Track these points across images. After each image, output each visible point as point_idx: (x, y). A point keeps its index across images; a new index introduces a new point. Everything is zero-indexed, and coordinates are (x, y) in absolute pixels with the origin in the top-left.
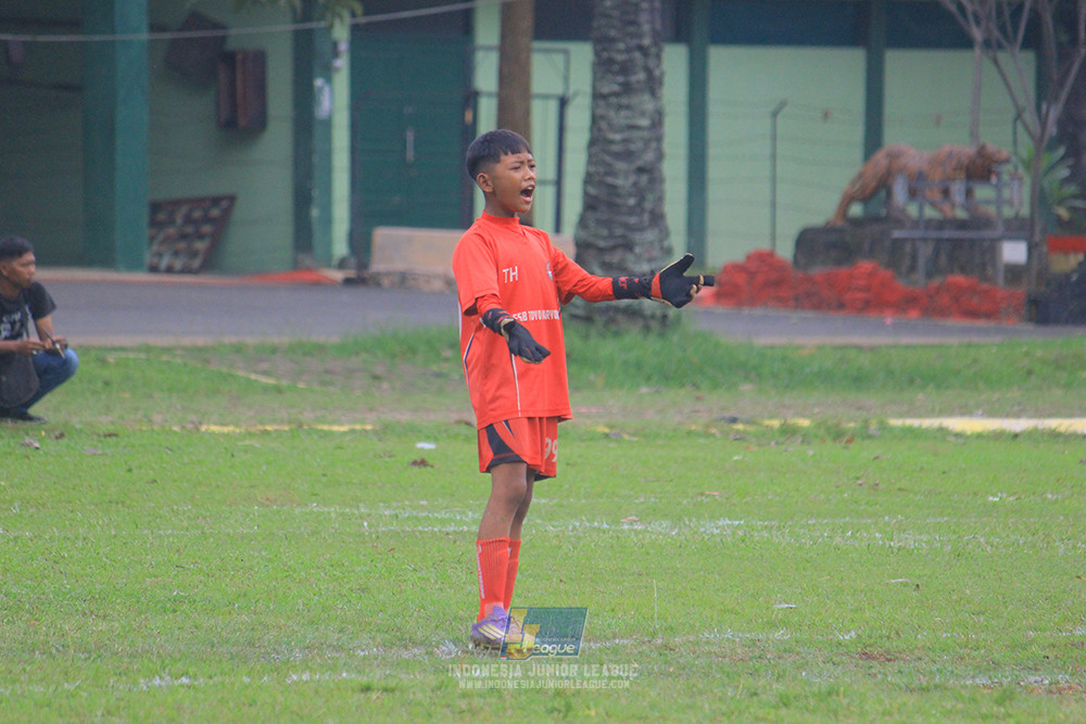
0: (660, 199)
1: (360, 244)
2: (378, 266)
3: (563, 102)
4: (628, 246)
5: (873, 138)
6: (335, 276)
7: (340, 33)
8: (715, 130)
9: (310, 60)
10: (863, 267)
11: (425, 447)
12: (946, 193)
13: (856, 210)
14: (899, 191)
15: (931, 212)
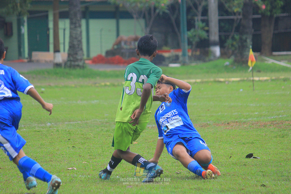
0: (82, 46)
1: (30, 55)
2: (34, 58)
3: (64, 30)
4: (76, 54)
5: (118, 34)
6: (26, 60)
7: (25, 19)
8: (91, 33)
9: (20, 23)
10: (117, 57)
11: (43, 90)
12: (130, 43)
13: (116, 47)
14: (123, 44)
15: (128, 47)
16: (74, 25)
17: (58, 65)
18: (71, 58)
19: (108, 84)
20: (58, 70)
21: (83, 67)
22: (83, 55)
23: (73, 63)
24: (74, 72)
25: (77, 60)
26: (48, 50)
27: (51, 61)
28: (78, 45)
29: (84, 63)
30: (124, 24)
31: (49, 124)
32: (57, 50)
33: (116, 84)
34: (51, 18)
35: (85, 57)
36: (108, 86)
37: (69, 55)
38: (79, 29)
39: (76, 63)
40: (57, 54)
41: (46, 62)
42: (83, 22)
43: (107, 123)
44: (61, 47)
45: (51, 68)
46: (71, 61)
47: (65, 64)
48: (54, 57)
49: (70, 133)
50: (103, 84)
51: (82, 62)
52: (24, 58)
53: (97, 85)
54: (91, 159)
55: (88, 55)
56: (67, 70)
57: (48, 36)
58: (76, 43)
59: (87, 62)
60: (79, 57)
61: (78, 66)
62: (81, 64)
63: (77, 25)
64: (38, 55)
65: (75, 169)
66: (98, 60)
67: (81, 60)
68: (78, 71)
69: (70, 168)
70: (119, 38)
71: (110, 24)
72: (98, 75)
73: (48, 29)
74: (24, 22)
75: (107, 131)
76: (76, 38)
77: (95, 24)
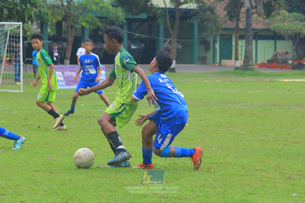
0: (252, 56)
1: (220, 61)
2: (222, 64)
4: (249, 61)
6: (217, 65)
7: (218, 39)
8: (258, 49)
9: (215, 42)
10: (274, 64)
11: (227, 83)
12: (283, 56)
13: (273, 58)
14: (278, 55)
15: (282, 58)
16: (248, 44)
17: (237, 68)
18: (245, 64)
19: (268, 80)
20: (237, 71)
21: (252, 70)
22: (253, 62)
23: (246, 67)
24: (247, 72)
25: (249, 65)
26: (231, 59)
27: (233, 66)
28: (250, 56)
29: (253, 67)
30: (279, 43)
31: (230, 105)
32: (237, 59)
33: (273, 80)
34: (234, 39)
35: (254, 63)
36: (268, 82)
37: (244, 62)
38: (251, 46)
39: (249, 67)
40: (237, 61)
41: (230, 66)
42: (254, 42)
43: (266, 105)
44: (240, 57)
45: (233, 70)
46: (245, 66)
47: (242, 67)
48: (235, 63)
49: (243, 111)
50: (265, 80)
51: (252, 66)
52: (217, 63)
53: (261, 81)
54: (255, 127)
55: (256, 62)
56: (243, 71)
57: (232, 50)
58: (248, 54)
59: (255, 66)
60: (250, 63)
61: (250, 69)
62: (251, 67)
63: (250, 43)
64: (226, 62)
65: (245, 132)
66: (262, 66)
67: (251, 65)
68: (249, 72)
69: (242, 132)
70: (276, 52)
71: (271, 43)
72: (262, 75)
73: (232, 46)
74: (217, 41)
75: (266, 110)
76: (249, 52)
77: (261, 43)
